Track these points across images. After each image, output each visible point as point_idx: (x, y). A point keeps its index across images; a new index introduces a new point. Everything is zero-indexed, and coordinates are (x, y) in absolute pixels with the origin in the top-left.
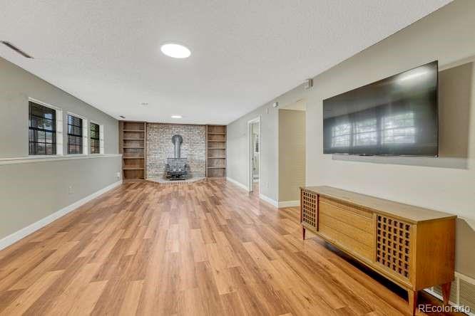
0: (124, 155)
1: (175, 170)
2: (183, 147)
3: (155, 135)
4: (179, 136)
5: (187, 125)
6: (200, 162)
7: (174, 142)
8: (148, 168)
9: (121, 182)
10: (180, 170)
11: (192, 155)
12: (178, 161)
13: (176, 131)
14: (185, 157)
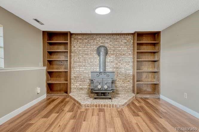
0: (48, 68)
1: (99, 87)
2: (109, 59)
3: (79, 46)
4: (104, 46)
5: (113, 34)
6: (126, 76)
7: (99, 54)
8: (72, 81)
9: (44, 96)
10: (106, 87)
11: (117, 68)
12: (103, 76)
13: (100, 41)
14: (111, 70)
